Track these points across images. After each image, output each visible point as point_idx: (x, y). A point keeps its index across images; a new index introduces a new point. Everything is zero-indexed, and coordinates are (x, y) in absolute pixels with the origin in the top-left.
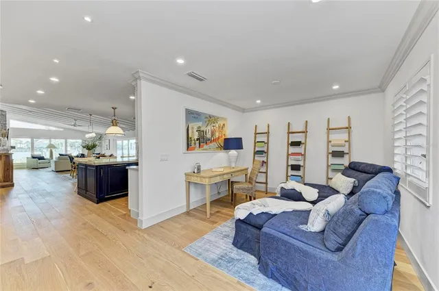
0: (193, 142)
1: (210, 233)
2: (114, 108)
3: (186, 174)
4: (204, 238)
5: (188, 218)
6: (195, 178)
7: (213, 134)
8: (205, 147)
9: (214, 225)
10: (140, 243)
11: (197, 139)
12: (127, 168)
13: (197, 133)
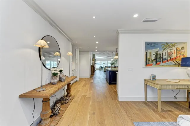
0: (151, 61)
1: (156, 123)
2: (117, 49)
3: (145, 80)
4: (150, 124)
5: (144, 105)
6: (150, 83)
7: (169, 55)
8: (161, 64)
9: (163, 119)
10: (116, 107)
11: (154, 60)
12: (116, 73)
13: (154, 55)
